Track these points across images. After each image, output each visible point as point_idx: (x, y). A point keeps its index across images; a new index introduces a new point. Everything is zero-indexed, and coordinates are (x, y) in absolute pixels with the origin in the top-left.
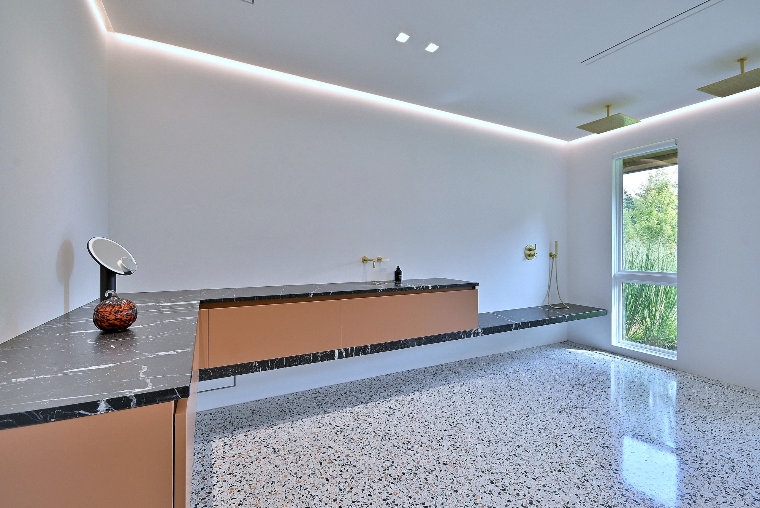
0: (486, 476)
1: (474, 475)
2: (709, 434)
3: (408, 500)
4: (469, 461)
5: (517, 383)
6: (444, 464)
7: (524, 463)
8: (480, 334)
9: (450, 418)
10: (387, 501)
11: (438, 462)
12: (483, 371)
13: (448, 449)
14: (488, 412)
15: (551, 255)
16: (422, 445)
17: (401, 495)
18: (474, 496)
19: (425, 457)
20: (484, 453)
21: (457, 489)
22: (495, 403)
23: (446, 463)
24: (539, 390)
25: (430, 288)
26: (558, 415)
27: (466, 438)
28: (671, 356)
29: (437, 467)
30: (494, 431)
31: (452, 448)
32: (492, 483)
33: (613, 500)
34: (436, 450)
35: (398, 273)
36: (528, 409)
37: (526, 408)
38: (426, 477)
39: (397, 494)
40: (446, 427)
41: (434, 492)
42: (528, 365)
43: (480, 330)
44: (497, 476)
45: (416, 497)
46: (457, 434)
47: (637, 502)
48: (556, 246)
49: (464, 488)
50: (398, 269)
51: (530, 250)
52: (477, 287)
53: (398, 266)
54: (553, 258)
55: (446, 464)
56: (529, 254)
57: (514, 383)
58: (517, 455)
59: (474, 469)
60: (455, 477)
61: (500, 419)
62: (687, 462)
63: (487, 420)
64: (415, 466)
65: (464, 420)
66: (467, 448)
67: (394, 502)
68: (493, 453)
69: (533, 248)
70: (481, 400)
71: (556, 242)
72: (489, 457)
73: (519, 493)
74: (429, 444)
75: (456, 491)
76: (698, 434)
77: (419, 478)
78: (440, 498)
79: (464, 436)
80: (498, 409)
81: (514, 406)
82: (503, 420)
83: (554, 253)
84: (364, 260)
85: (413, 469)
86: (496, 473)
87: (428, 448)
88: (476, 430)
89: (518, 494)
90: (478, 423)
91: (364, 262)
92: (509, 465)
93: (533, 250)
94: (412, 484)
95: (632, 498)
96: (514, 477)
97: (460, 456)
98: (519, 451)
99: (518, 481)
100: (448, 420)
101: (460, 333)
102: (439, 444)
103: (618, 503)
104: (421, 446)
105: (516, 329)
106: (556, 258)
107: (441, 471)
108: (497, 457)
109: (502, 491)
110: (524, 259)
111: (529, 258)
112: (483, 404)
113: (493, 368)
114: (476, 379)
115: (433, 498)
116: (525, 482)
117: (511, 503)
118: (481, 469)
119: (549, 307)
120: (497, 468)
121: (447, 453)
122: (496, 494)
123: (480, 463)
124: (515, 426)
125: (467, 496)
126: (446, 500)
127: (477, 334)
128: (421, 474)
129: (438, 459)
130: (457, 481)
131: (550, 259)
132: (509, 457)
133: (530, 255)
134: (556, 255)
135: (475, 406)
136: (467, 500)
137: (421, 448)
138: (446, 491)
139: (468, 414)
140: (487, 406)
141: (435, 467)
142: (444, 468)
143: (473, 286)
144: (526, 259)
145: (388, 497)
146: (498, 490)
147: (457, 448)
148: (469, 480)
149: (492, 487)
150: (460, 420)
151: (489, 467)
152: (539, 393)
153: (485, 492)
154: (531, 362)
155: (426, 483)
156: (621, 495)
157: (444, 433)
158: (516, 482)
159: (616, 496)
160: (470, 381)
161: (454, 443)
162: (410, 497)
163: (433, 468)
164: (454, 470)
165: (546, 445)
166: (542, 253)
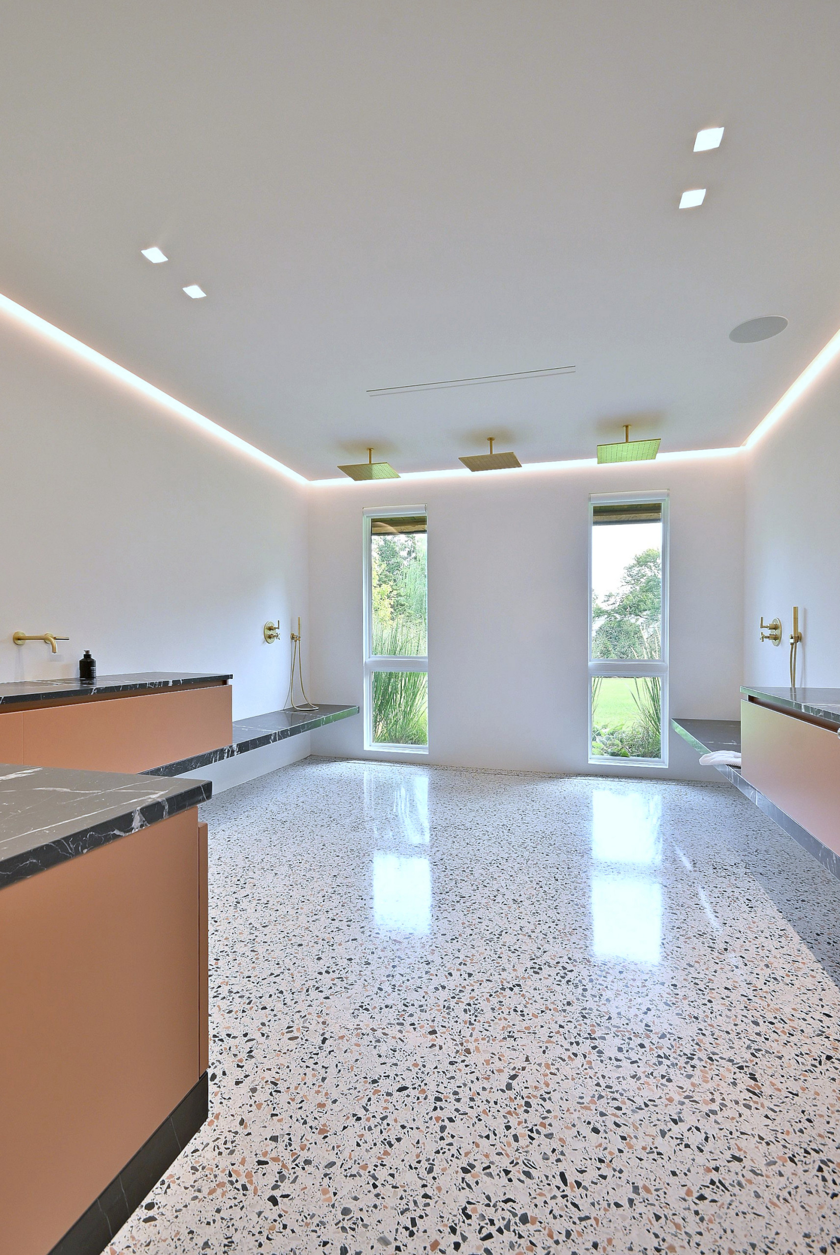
0: (322, 917)
1: (308, 921)
3: (249, 980)
4: (292, 912)
5: (285, 814)
6: (264, 927)
8: (236, 753)
9: (231, 878)
11: (254, 928)
13: (256, 910)
14: (276, 855)
15: (293, 638)
16: (216, 920)
17: (231, 982)
18: (323, 939)
19: (232, 931)
20: (304, 896)
21: (300, 942)
22: (276, 843)
25: (171, 684)
26: (354, 833)
27: (270, 890)
28: (422, 750)
29: (256, 933)
30: (298, 871)
31: (259, 908)
32: (333, 919)
33: (446, 886)
34: (240, 917)
35: (87, 666)
36: (319, 837)
37: (316, 837)
38: (252, 949)
39: (225, 984)
40: (234, 889)
41: (275, 958)
42: (284, 791)
43: (235, 746)
44: (334, 911)
45: (256, 973)
46: (254, 891)
47: (464, 880)
48: (299, 625)
49: (308, 938)
50: (87, 656)
51: (270, 629)
52: (230, 681)
53: (87, 652)
54: (296, 641)
55: (266, 926)
56: (270, 634)
57: (283, 815)
58: (341, 884)
59: (304, 916)
61: (295, 857)
62: (479, 837)
63: (281, 863)
64: (226, 945)
65: (251, 873)
66: (278, 899)
67: (228, 993)
68: (313, 892)
69: (275, 626)
70: (255, 845)
71: (299, 619)
72: (312, 899)
73: (367, 916)
74: (223, 915)
75: (301, 945)
76: (473, 814)
77: (244, 954)
78: (287, 960)
79: (265, 889)
80: (285, 848)
82: (299, 857)
83: (296, 634)
84: (18, 639)
86: (331, 909)
88: (275, 878)
89: (366, 918)
90: (272, 870)
91: (19, 642)
92: (339, 896)
93: (275, 628)
94: (240, 963)
95: (459, 879)
96: (351, 905)
97: (277, 910)
98: (339, 880)
101: (210, 753)
102: (238, 909)
103: (451, 887)
105: (275, 740)
106: (299, 641)
107: (265, 935)
108: (320, 895)
109: (349, 923)
110: (264, 642)
111: (269, 640)
112: (261, 848)
113: (245, 804)
114: (228, 823)
115: (278, 964)
116: (365, 905)
117: (365, 928)
118: (312, 912)
119: (294, 709)
120: (328, 905)
121: (257, 915)
122: (345, 928)
123: (305, 907)
125: (316, 942)
126: (295, 958)
127: (232, 753)
128: (240, 948)
129: (251, 926)
130: (294, 935)
131: (291, 642)
132: (334, 889)
133: (270, 637)
134: (299, 637)
135: (253, 853)
136: (320, 946)
138: (288, 950)
139: (251, 865)
140: (269, 848)
141: (254, 935)
142: (266, 930)
143: (223, 680)
144: (266, 642)
145: (215, 992)
146: (345, 923)
147: (266, 905)
148: (307, 928)
149: (336, 924)
150: (245, 874)
151: (319, 908)
153: (332, 931)
154: (285, 786)
155: (256, 954)
156: (450, 879)
157: (235, 895)
158: (357, 908)
161: (258, 901)
162: (250, 976)
163: (252, 937)
164: (280, 927)
166: (283, 633)
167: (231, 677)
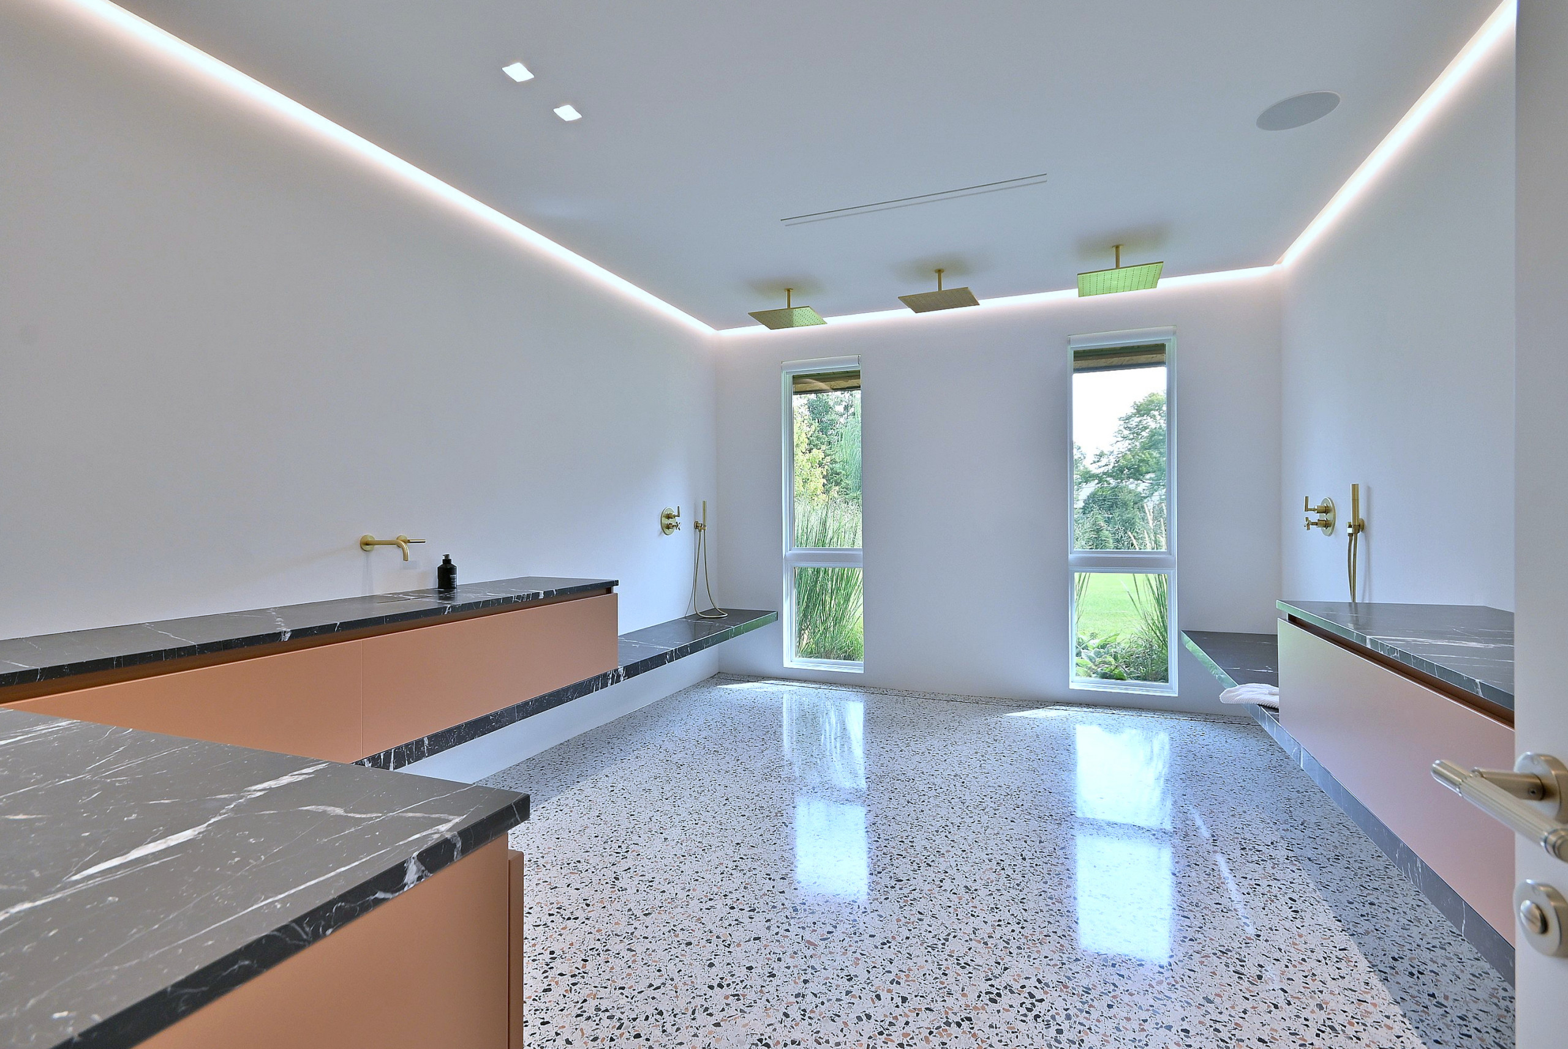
0: (719, 903)
1: (701, 909)
2: (926, 753)
3: (622, 994)
4: (682, 895)
5: (683, 754)
6: (646, 915)
7: (759, 863)
8: (622, 678)
9: (610, 843)
10: (585, 1015)
11: (633, 917)
12: (617, 750)
13: (638, 891)
14: (667, 812)
15: (696, 527)
16: (588, 902)
17: (602, 993)
18: (718, 937)
19: (606, 919)
20: (697, 872)
21: (688, 940)
22: (668, 796)
23: (647, 912)
24: (722, 757)
25: (542, 596)
26: (766, 783)
27: (657, 862)
28: (855, 668)
29: (636, 924)
30: (693, 837)
31: (642, 887)
32: (732, 908)
33: (879, 863)
34: (618, 900)
35: (446, 572)
36: (722, 787)
37: (718, 788)
38: (628, 947)
39: (595, 996)
40: (612, 859)
41: (656, 962)
42: (683, 722)
43: (621, 670)
44: (734, 896)
45: (631, 983)
46: (637, 863)
47: (902, 856)
48: (704, 510)
49: (698, 934)
50: (447, 561)
51: (669, 517)
52: (615, 589)
53: (447, 556)
54: (700, 531)
55: (649, 914)
56: (668, 524)
57: (680, 755)
58: (744, 857)
59: (696, 901)
60: (674, 926)
61: (691, 816)
62: (923, 793)
63: (672, 824)
64: (599, 940)
65: (635, 838)
66: (666, 876)
67: (598, 1009)
68: (709, 867)
69: (674, 514)
70: (644, 797)
71: (704, 503)
72: (707, 876)
73: (775, 904)
74: (598, 896)
75: (689, 944)
76: (917, 758)
77: (618, 954)
78: (671, 966)
79: (650, 861)
80: (679, 802)
81: (700, 790)
82: (695, 816)
83: (701, 522)
84: (366, 544)
85: (598, 945)
86: (730, 892)
87: (602, 902)
88: (665, 846)
89: (774, 907)
90: (662, 833)
91: (368, 548)
92: (741, 874)
93: (675, 516)
94: (612, 968)
95: (895, 853)
96: (756, 888)
97: (664, 892)
98: (743, 850)
99: (765, 891)
100: (606, 846)
101: (590, 681)
102: (616, 889)
103: (885, 865)
104: (588, 905)
105: (671, 660)
106: (704, 530)
107: (647, 927)
108: (718, 871)
109: (752, 913)
110: (661, 533)
111: (667, 531)
112: (650, 802)
113: (631, 742)
114: (613, 766)
115: (659, 971)
116: (773, 887)
117: (772, 922)
118: (706, 896)
119: (696, 617)
120: (727, 886)
121: (639, 897)
122: (746, 920)
123: (698, 888)
124: (718, 819)
125: (709, 941)
126: (681, 963)
127: (616, 679)
128: (615, 945)
129: (630, 913)
130: (682, 929)
131: (695, 532)
132: (735, 864)
133: (668, 527)
134: (705, 526)
135: (640, 810)
136: (713, 947)
137: (590, 909)
138: (673, 951)
139: (636, 826)
140: (659, 803)
141: (633, 926)
142: (648, 920)
143: (607, 587)
144: (663, 533)
145: (582, 1007)
146: (746, 913)
147: (651, 884)
148: (699, 919)
149: (735, 913)
150: (628, 839)
151: (715, 889)
152: (724, 761)
153: (730, 925)
154: (684, 716)
155: (633, 956)
156: (884, 854)
157: (614, 868)
158: (763, 892)
159: (879, 858)
160: (606, 771)
161: (641, 878)
162: (623, 988)
163: (631, 929)
164: (666, 917)
165: (772, 829)
166: (685, 522)
167: (616, 583)
